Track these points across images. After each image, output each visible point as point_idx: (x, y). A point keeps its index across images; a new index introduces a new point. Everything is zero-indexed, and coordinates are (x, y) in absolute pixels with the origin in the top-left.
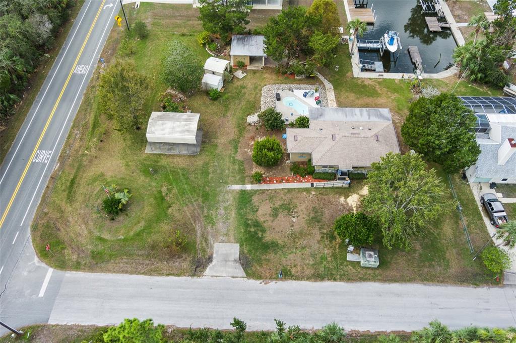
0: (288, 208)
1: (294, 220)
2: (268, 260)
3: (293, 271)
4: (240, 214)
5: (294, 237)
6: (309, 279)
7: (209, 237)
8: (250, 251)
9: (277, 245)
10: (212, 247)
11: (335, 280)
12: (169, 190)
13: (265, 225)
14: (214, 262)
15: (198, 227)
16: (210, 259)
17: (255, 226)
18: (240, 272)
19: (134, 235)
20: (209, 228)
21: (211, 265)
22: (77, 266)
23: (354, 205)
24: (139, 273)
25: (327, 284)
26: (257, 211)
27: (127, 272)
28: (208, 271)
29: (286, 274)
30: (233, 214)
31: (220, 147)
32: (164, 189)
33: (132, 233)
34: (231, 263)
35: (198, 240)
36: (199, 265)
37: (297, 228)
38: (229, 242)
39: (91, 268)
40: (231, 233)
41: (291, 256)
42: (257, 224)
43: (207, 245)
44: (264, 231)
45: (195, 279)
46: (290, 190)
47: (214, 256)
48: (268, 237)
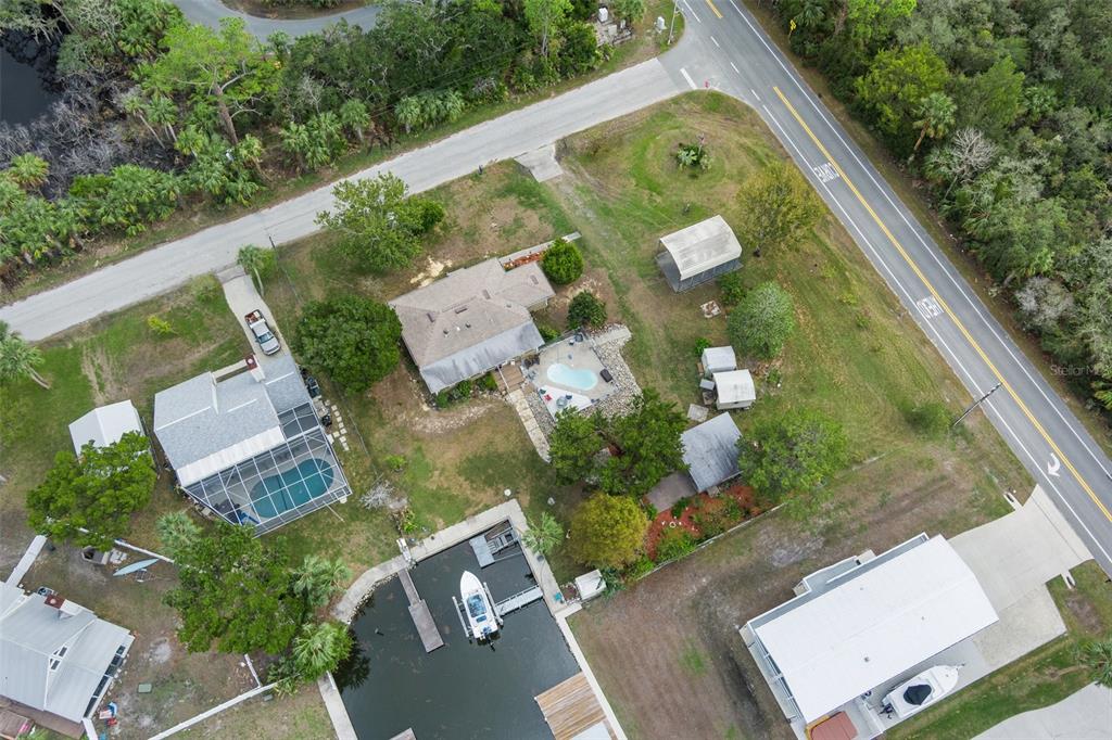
0: (506, 232)
1: (494, 225)
2: (500, 181)
3: (470, 182)
4: (557, 208)
5: (485, 210)
6: (453, 182)
7: (573, 176)
8: (524, 181)
9: (499, 196)
10: (564, 168)
11: (426, 192)
12: (651, 201)
13: (523, 209)
14: (553, 158)
15: (592, 179)
16: (558, 158)
17: (532, 204)
18: (521, 161)
19: (648, 144)
20: (580, 184)
21: (553, 154)
22: (675, 101)
23: (434, 265)
24: (615, 120)
25: (432, 185)
26: (540, 219)
27: (627, 116)
28: (553, 148)
29: (477, 176)
30: (564, 206)
31: (635, 276)
32: (659, 199)
33: (652, 145)
34: (535, 164)
35: (582, 169)
36: (564, 149)
37: (486, 217)
38: (551, 180)
39: (661, 105)
40: (554, 188)
41: (478, 193)
42: (532, 206)
43: (570, 168)
44: (521, 203)
45: (560, 137)
46: (515, 250)
47: (556, 163)
48: (513, 199)
